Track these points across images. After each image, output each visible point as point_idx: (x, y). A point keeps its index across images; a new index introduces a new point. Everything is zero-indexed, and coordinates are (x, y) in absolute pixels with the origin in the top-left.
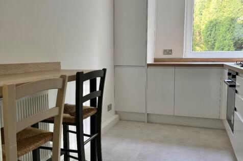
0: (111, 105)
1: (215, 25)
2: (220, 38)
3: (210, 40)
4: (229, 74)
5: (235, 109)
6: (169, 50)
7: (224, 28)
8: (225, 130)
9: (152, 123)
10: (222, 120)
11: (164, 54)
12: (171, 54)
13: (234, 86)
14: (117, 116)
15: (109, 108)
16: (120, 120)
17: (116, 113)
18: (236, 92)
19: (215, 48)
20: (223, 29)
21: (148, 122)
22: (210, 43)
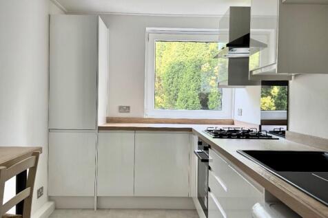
0: (42, 188)
1: (178, 71)
2: (183, 87)
3: (172, 89)
4: (200, 143)
5: (209, 190)
6: (127, 107)
7: (188, 75)
8: (195, 210)
9: (103, 209)
10: (191, 198)
11: (120, 112)
12: (129, 112)
13: (207, 161)
14: (51, 203)
15: (40, 193)
16: (56, 209)
17: (50, 199)
18: (209, 168)
19: (178, 99)
20: (186, 77)
21: (98, 209)
22: (171, 93)
